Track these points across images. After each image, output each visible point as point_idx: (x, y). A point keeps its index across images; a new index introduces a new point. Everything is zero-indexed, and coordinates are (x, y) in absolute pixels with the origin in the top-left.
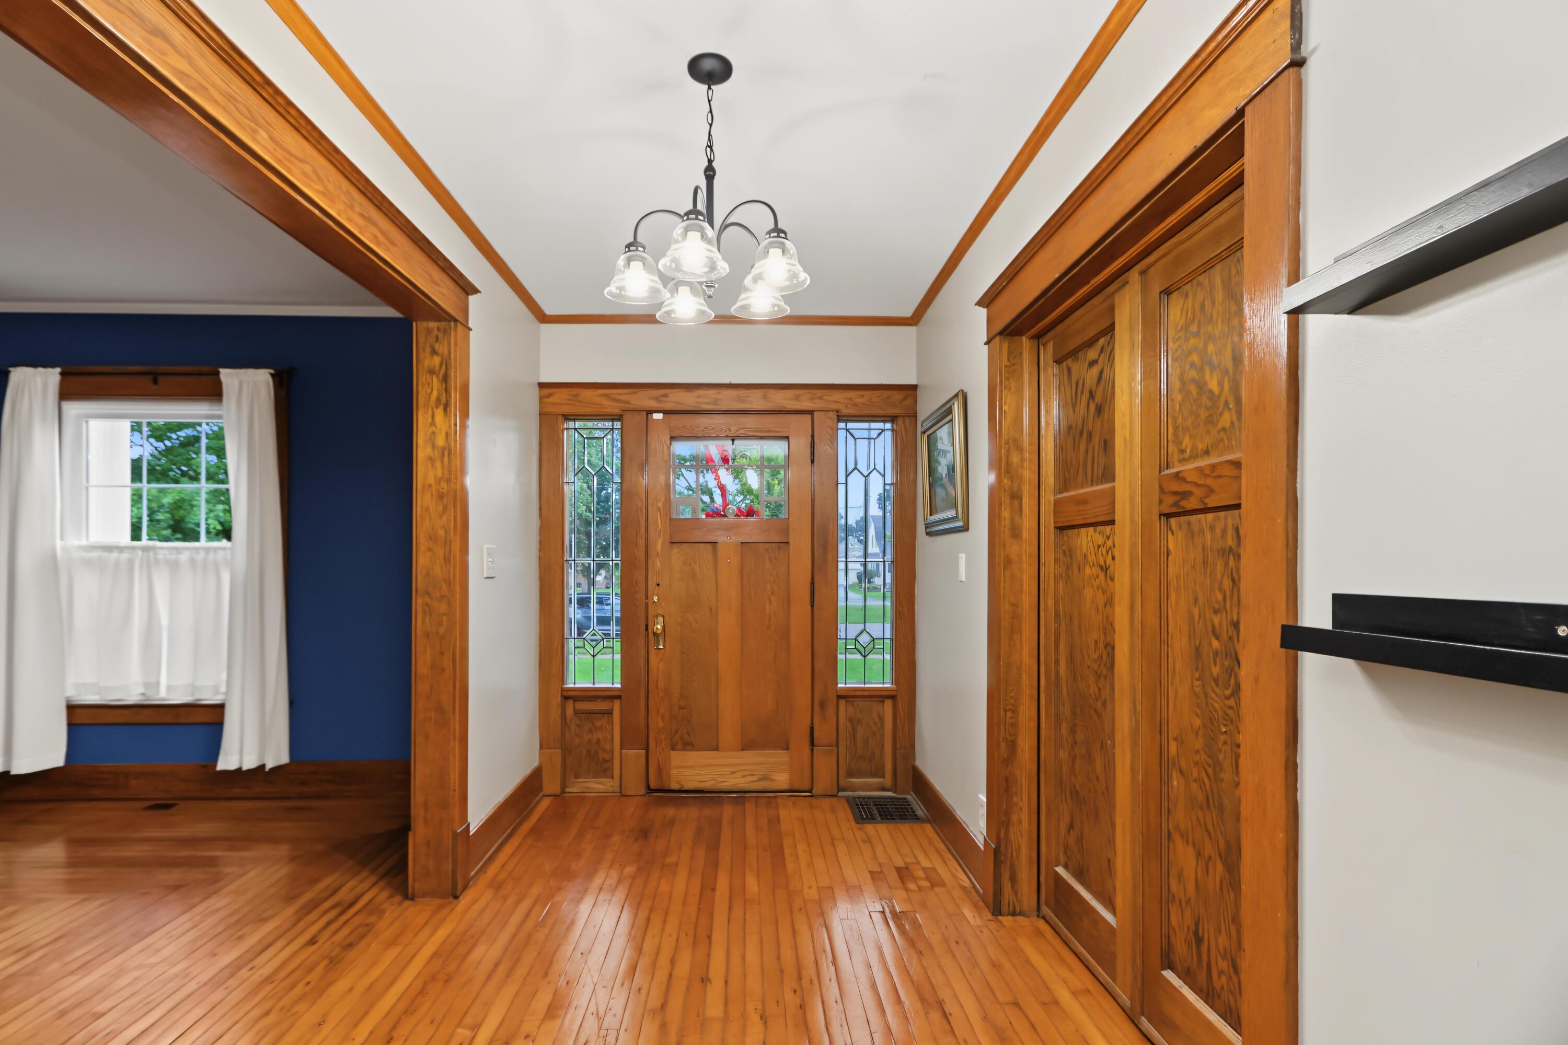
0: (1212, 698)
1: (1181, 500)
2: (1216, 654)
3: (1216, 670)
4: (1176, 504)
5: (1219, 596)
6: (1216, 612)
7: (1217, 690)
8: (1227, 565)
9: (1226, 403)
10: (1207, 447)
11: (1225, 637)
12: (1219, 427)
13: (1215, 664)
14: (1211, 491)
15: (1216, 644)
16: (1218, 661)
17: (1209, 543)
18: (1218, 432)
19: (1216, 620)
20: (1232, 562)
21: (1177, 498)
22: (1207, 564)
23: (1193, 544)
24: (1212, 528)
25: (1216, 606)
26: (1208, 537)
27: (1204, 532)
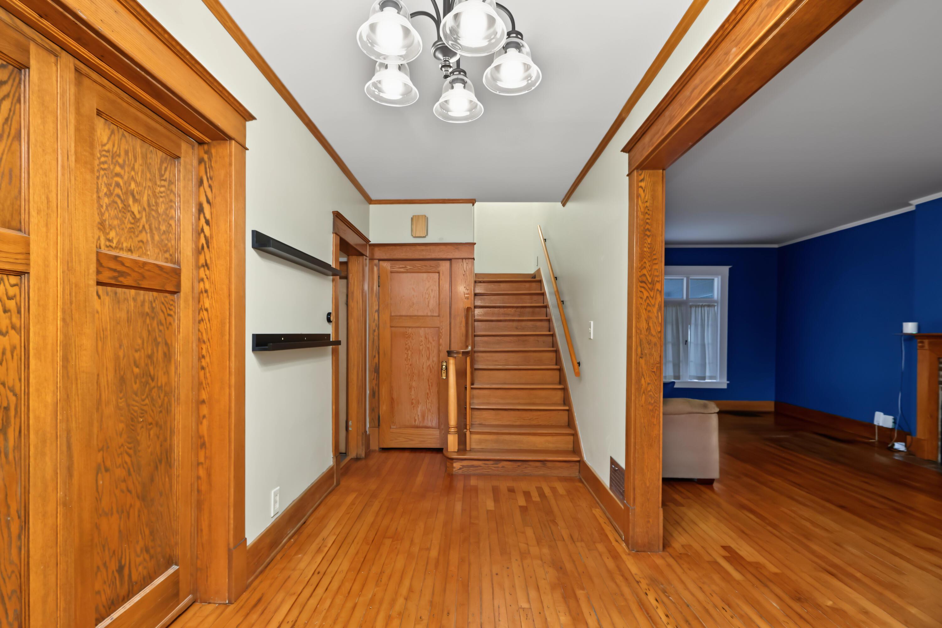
0: (133, 405)
1: (119, 276)
2: (136, 377)
3: (135, 387)
4: (115, 278)
5: (139, 341)
6: (136, 351)
7: (137, 399)
8: (144, 322)
9: (144, 227)
10: (131, 247)
11: (143, 364)
12: (139, 238)
13: (136, 383)
14: (144, 277)
15: (136, 370)
16: (138, 381)
17: (133, 308)
18: (139, 242)
19: (137, 355)
20: (148, 321)
21: (116, 274)
22: (131, 322)
23: (119, 308)
24: (135, 300)
25: (137, 347)
26: (132, 304)
27: (128, 300)
